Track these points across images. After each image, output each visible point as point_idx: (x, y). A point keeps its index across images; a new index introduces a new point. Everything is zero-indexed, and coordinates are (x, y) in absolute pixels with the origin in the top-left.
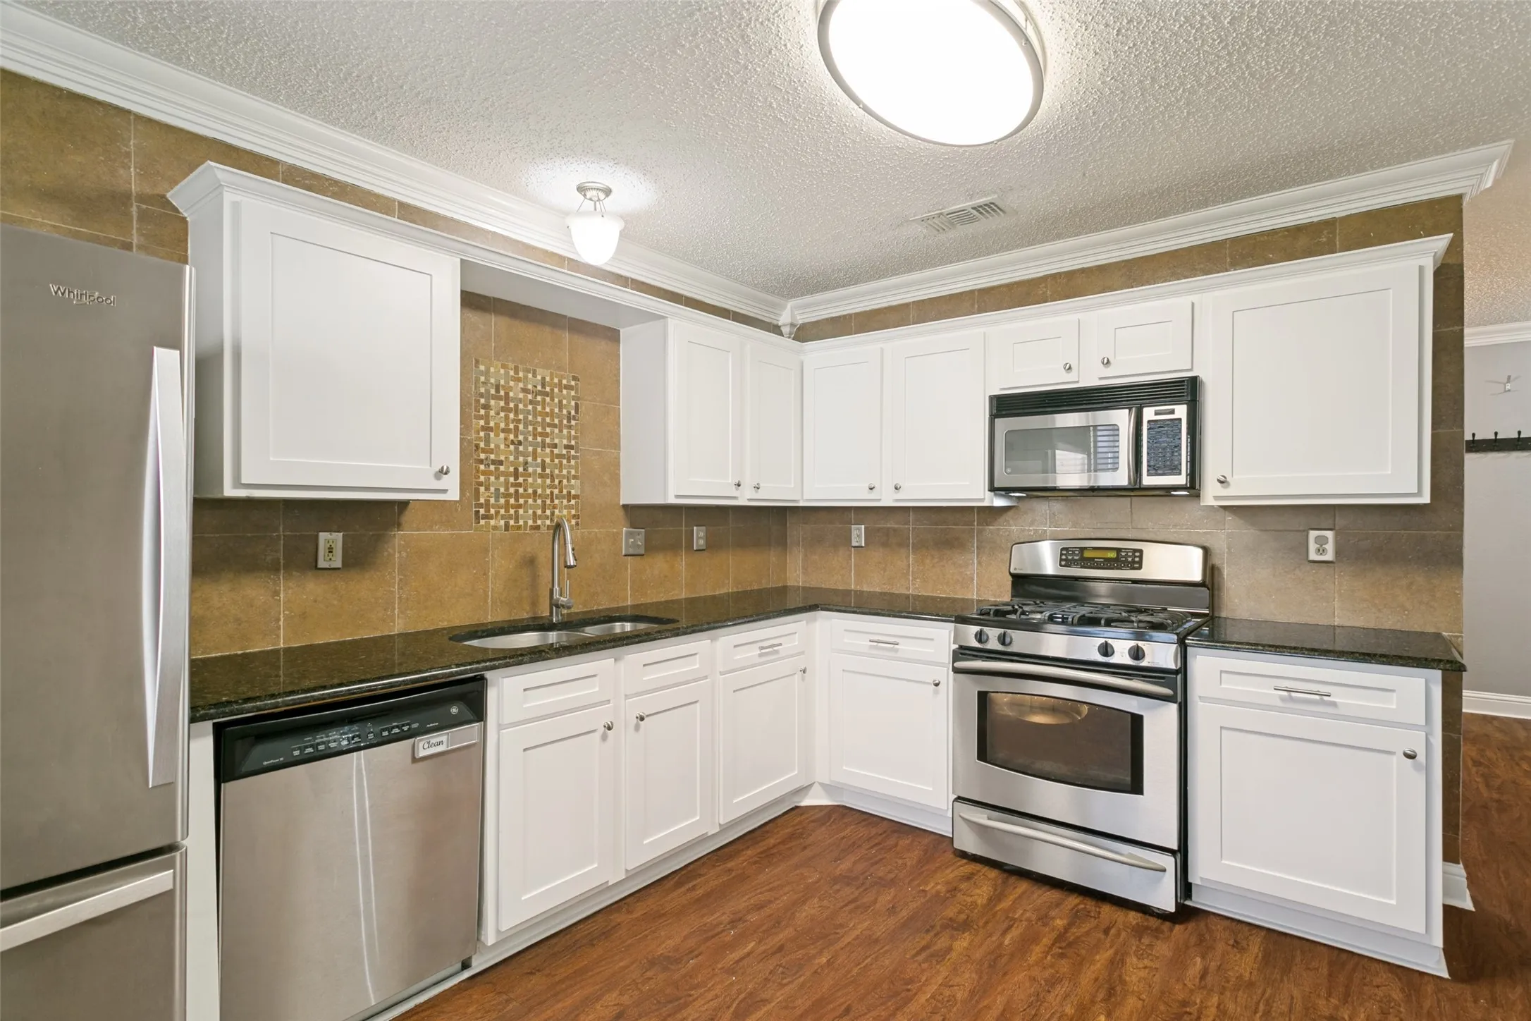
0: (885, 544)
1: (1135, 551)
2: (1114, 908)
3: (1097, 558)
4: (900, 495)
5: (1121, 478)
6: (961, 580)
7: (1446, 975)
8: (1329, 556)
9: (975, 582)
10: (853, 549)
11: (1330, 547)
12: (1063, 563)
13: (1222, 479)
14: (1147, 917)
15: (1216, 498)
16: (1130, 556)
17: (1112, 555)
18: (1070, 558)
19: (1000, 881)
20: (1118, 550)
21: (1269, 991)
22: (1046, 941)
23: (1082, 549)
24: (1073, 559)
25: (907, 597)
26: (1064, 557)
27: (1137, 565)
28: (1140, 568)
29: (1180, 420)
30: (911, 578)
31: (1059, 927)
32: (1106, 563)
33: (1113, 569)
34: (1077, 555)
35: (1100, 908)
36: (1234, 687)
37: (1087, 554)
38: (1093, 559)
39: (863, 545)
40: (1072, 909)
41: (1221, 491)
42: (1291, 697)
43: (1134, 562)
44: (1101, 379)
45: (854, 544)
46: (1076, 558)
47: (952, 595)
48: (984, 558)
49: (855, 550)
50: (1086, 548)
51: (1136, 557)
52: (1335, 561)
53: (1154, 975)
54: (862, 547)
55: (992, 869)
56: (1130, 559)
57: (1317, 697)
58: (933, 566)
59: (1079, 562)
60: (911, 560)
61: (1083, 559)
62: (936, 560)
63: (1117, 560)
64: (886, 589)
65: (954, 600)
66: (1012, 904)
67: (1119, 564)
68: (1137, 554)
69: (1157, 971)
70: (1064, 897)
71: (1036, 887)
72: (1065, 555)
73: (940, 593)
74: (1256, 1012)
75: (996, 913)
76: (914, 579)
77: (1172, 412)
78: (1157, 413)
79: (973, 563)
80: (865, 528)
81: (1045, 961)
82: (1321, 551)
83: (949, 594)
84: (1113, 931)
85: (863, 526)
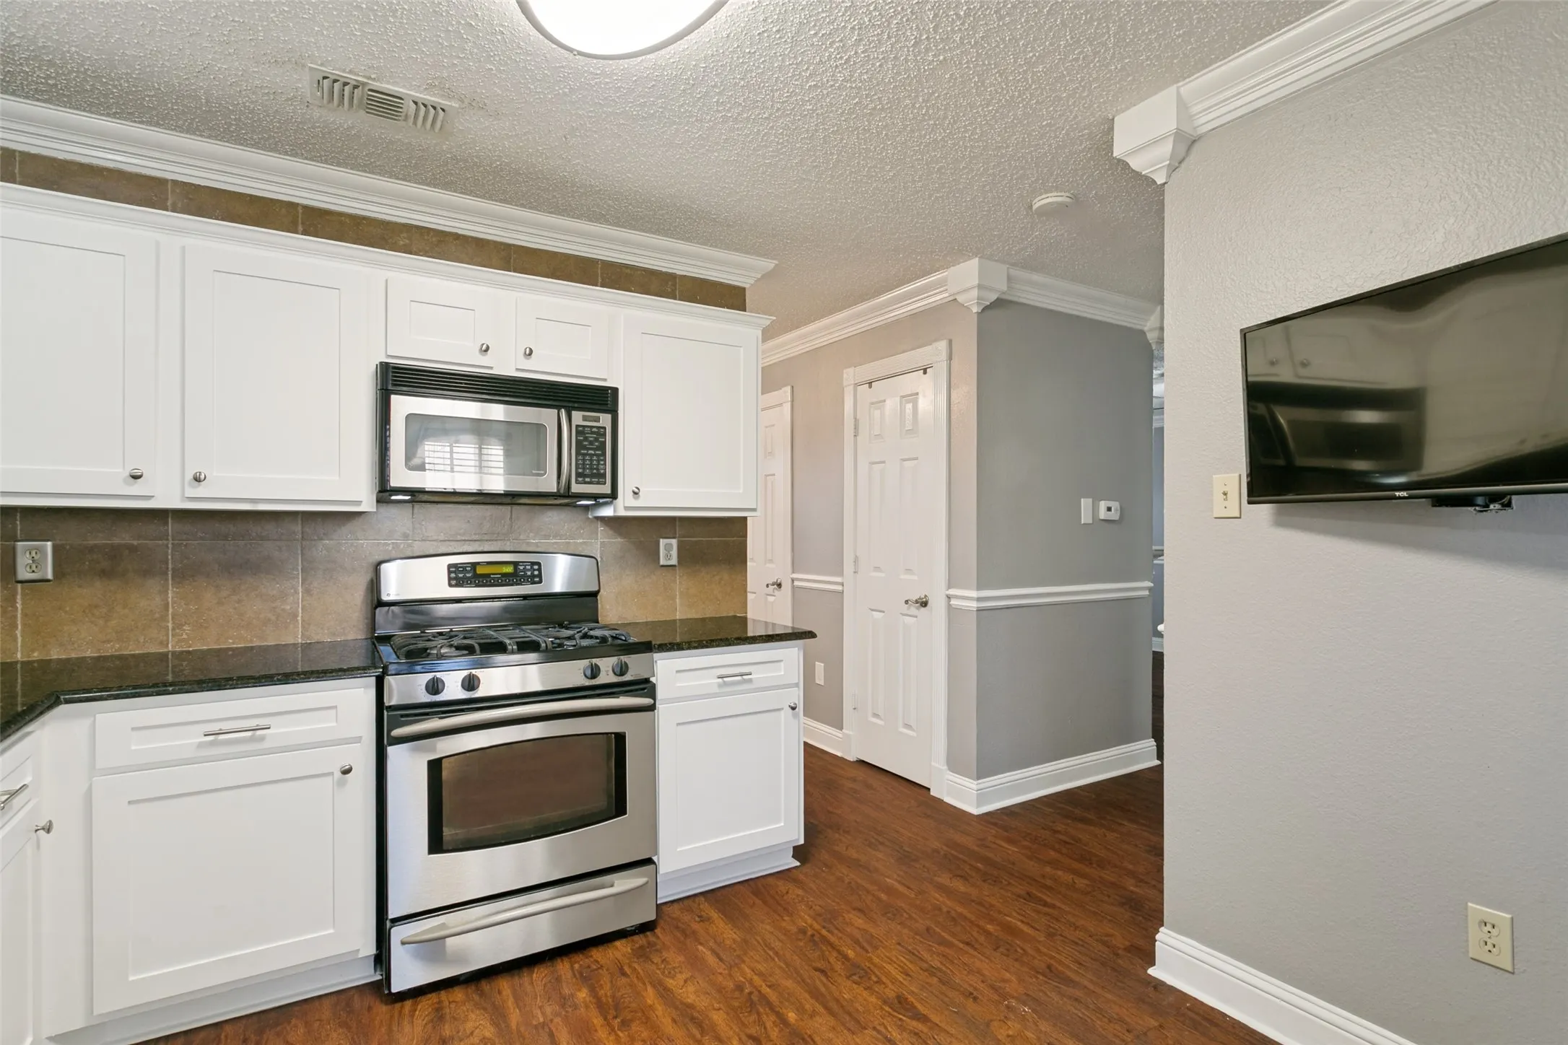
0: (105, 574)
1: (533, 564)
2: (601, 948)
3: (493, 574)
4: (201, 491)
5: (548, 483)
6: (273, 618)
7: (798, 864)
8: (674, 561)
9: (299, 618)
10: (19, 586)
11: (674, 552)
12: (453, 582)
13: (636, 490)
14: (630, 938)
15: (627, 508)
16: (528, 570)
17: (510, 569)
18: (461, 575)
19: (476, 997)
20: (515, 564)
21: (758, 938)
22: (598, 1021)
23: (474, 565)
24: (464, 578)
25: (163, 657)
26: (453, 575)
27: (537, 579)
28: (540, 582)
29: (605, 428)
30: (170, 625)
31: (588, 999)
32: (503, 579)
33: (512, 585)
34: (468, 572)
35: (591, 956)
36: (689, 683)
37: (480, 570)
38: (487, 576)
39: (50, 576)
40: (575, 976)
41: (632, 502)
42: (724, 681)
43: (533, 576)
44: (517, 370)
45: (23, 574)
46: (468, 575)
47: (256, 643)
48: (315, 584)
49: (22, 589)
50: (478, 563)
51: (535, 570)
52: (677, 564)
53: (698, 982)
54: (48, 581)
55: (450, 990)
56: (529, 573)
57: (739, 678)
58: (220, 603)
59: (473, 580)
60: (170, 595)
61: (476, 576)
62: (224, 593)
63: (515, 574)
64: (111, 649)
65: (265, 650)
66: (520, 1010)
67: (518, 578)
68: (536, 567)
69: (695, 978)
70: (552, 969)
71: (516, 978)
72: (454, 572)
73: (233, 643)
74: (774, 960)
75: (519, 1031)
76: (178, 626)
77: (597, 420)
78: (585, 419)
79: (296, 592)
80: (55, 548)
81: (623, 1040)
82: (668, 557)
83: (251, 641)
84: (626, 969)
85: (49, 544)
